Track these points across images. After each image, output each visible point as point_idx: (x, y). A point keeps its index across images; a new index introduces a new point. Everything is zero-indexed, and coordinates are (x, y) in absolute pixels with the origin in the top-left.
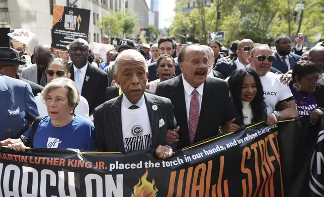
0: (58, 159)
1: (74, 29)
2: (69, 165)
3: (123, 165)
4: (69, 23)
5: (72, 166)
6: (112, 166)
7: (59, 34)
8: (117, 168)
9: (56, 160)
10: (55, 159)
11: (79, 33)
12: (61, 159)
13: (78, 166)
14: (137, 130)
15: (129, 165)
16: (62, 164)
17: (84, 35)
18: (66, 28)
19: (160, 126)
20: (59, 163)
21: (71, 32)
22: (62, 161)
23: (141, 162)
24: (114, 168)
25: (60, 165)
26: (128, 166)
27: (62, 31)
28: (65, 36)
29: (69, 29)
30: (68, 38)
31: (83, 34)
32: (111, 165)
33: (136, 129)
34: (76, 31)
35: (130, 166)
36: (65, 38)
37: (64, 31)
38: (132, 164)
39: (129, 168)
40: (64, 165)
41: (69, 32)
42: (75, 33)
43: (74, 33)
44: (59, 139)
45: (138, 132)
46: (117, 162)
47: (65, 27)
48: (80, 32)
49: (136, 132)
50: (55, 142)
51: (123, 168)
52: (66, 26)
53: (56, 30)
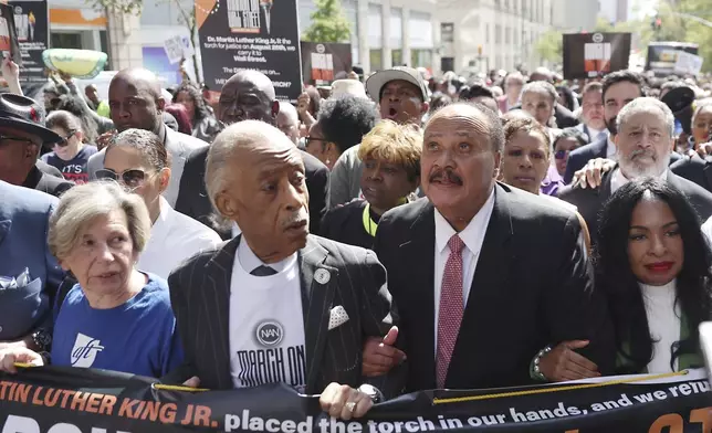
0: (100, 396)
1: (256, 30)
2: (121, 413)
3: (260, 421)
4: (241, 13)
5: (129, 414)
6: (232, 422)
7: (218, 49)
8: (245, 427)
9: (96, 399)
10: (94, 395)
11: (273, 41)
12: (107, 397)
13: (144, 417)
14: (268, 332)
15: (277, 422)
16: (106, 409)
17: (286, 45)
18: (234, 30)
19: (332, 324)
20: (98, 407)
21: (251, 41)
22: (109, 401)
23: (310, 419)
24: (236, 426)
25: (101, 411)
26: (273, 426)
27: (225, 40)
28: (234, 52)
29: (242, 30)
30: (244, 59)
31: (284, 41)
32: (228, 418)
33: (264, 328)
34: (263, 34)
35: (280, 426)
36: (236, 58)
37: (230, 39)
38: (288, 422)
39: (277, 429)
40: (109, 412)
41: (244, 40)
42: (262, 41)
43: (257, 40)
44: (98, 342)
45: (271, 339)
46: (246, 413)
47: (230, 26)
48: (275, 38)
49: (265, 338)
50: (89, 347)
51: (261, 428)
52: (234, 23)
53: (210, 39)
